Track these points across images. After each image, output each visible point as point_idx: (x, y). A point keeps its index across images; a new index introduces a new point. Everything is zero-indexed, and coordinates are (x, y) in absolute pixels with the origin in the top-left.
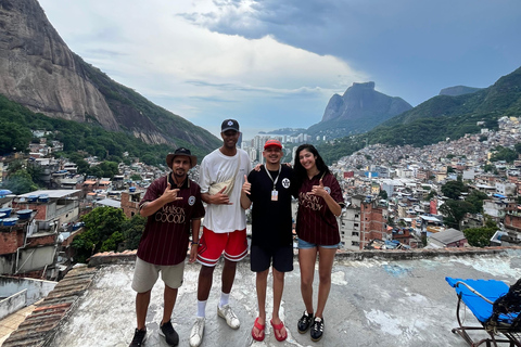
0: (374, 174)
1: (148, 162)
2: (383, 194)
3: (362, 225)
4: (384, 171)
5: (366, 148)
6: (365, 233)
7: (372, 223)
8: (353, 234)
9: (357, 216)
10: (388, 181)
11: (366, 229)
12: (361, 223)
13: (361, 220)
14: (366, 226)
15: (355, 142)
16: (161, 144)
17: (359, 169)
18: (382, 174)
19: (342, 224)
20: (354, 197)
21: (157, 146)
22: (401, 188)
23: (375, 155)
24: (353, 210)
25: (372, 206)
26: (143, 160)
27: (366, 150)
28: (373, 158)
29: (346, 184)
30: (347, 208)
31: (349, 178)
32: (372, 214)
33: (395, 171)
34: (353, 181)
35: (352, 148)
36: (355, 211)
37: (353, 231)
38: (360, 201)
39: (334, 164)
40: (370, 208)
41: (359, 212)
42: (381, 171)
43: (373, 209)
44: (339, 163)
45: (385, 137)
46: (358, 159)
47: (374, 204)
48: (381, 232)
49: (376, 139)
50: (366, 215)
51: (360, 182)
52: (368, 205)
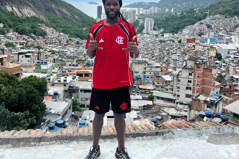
0: (212, 40)
1: (21, 32)
2: (219, 57)
3: (194, 81)
5: (208, 18)
6: (196, 88)
7: (203, 80)
8: (187, 88)
9: (190, 74)
10: (223, 46)
11: (197, 84)
12: (194, 80)
13: (194, 78)
14: (198, 82)
15: (198, 13)
16: (31, 17)
17: (200, 36)
18: (219, 40)
19: (178, 81)
20: (189, 59)
21: (28, 18)
22: (234, 52)
23: (215, 24)
24: (188, 70)
25: (204, 66)
26: (17, 30)
27: (208, 20)
28: (213, 26)
29: (188, 49)
30: (183, 68)
31: (191, 44)
32: (204, 73)
33: (230, 37)
34: (194, 46)
35: (195, 19)
36: (190, 70)
37: (187, 86)
38: (194, 62)
39: (179, 32)
40: (202, 68)
41: (193, 71)
42: (218, 38)
43: (204, 68)
44: (183, 31)
45: (225, 9)
46: (200, 28)
47: (206, 65)
48: (210, 87)
49: (216, 10)
50: (198, 73)
51: (200, 47)
52: (200, 66)
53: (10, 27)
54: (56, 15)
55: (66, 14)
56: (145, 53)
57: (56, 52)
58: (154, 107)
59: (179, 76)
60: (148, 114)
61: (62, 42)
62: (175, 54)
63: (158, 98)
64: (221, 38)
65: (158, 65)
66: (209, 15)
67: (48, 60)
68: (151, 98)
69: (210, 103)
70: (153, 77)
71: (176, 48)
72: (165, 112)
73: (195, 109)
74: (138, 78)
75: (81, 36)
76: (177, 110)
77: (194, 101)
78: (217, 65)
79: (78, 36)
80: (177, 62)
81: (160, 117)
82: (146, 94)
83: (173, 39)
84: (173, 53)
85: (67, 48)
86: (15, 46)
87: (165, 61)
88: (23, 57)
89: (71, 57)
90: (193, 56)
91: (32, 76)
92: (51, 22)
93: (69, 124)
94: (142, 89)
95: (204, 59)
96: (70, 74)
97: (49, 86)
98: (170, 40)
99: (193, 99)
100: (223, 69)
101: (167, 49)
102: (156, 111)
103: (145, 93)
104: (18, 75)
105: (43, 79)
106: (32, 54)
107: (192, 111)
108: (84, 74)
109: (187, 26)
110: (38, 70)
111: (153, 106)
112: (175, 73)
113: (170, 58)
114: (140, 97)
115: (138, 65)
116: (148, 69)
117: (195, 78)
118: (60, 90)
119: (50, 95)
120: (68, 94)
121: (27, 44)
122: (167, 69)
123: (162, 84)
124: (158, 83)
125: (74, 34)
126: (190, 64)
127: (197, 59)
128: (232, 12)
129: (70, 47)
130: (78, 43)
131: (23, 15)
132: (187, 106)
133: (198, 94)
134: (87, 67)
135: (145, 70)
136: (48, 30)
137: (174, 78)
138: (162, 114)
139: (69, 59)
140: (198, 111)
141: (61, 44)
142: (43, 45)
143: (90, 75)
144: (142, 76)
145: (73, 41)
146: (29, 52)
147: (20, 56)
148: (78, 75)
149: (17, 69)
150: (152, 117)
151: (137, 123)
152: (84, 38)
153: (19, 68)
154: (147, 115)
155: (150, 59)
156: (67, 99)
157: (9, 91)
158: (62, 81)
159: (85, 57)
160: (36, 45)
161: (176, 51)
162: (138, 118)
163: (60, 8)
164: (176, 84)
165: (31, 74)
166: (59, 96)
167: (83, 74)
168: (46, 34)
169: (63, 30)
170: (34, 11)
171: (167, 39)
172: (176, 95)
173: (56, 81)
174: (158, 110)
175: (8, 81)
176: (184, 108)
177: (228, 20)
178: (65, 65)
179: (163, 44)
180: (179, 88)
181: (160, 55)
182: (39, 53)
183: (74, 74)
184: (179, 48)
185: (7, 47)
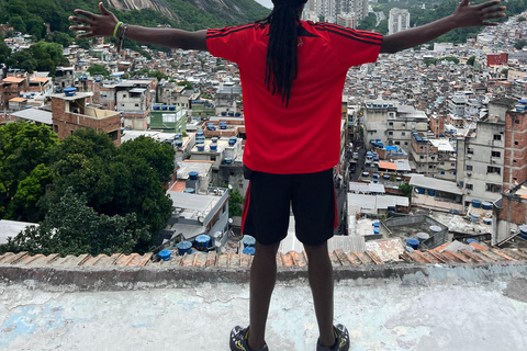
3: (507, 153)
6: (512, 169)
8: (490, 170)
9: (497, 137)
11: (515, 161)
12: (505, 151)
13: (505, 146)
14: (515, 156)
16: (143, 10)
17: (519, 48)
19: (469, 152)
20: (493, 103)
21: (136, 12)
24: (491, 127)
26: (113, 39)
29: (490, 78)
30: (478, 123)
31: (498, 66)
34: (505, 72)
36: (495, 127)
37: (490, 165)
38: (505, 110)
39: (470, 40)
40: (525, 123)
41: (503, 129)
44: (479, 38)
46: (519, 29)
50: (516, 135)
51: (520, 73)
52: (520, 117)
54: (195, 4)
55: (216, 3)
56: (392, 87)
57: (193, 86)
58: (414, 211)
59: (471, 141)
60: (399, 226)
61: (206, 64)
62: (461, 89)
63: (422, 191)
65: (421, 115)
67: (177, 102)
68: (406, 191)
70: (409, 143)
71: (462, 77)
72: (437, 223)
73: (509, 219)
74: (375, 146)
76: (468, 220)
80: (466, 108)
81: (426, 236)
82: (393, 180)
83: (455, 55)
84: (456, 89)
85: (218, 77)
86: (108, 73)
87: (436, 106)
88: (124, 96)
89: (226, 96)
90: (502, 95)
91: (142, 138)
92: (183, 20)
93: (223, 245)
94: (384, 170)
96: (225, 135)
97: (179, 161)
98: (448, 59)
99: (504, 196)
101: (440, 78)
102: (418, 221)
103: (391, 179)
104: (114, 135)
105: (167, 143)
106: (144, 89)
107: (503, 223)
110: (157, 124)
111: (410, 210)
112: (460, 133)
113: (450, 99)
114: (380, 187)
115: (373, 115)
116: (397, 125)
117: (510, 146)
118: (202, 168)
119: (181, 180)
120: (220, 177)
121: (133, 68)
122: (442, 124)
123: (430, 160)
124: (422, 157)
126: (496, 113)
127: (512, 101)
129: (225, 75)
131: (125, 6)
132: (490, 212)
133: (517, 184)
135: (391, 127)
137: (459, 146)
138: (431, 227)
139: (221, 101)
140: (518, 225)
141: (205, 69)
142: (167, 69)
144: (383, 139)
146: (138, 86)
147: (120, 94)
148: (240, 135)
149: (113, 122)
150: (409, 234)
151: (373, 246)
153: (117, 121)
154: (396, 231)
155: (402, 102)
156: (218, 189)
157: (95, 169)
158: (207, 149)
160: (152, 70)
161: (463, 82)
162: (376, 236)
164: (462, 158)
165: (142, 133)
166: (201, 183)
171: (442, 57)
172: (465, 185)
173: (195, 150)
174: (422, 218)
175: (94, 148)
176: (483, 216)
178: (213, 114)
179: (432, 67)
180: (470, 168)
181: (425, 92)
182: (159, 88)
183: (233, 134)
184: (471, 77)
185: (92, 74)
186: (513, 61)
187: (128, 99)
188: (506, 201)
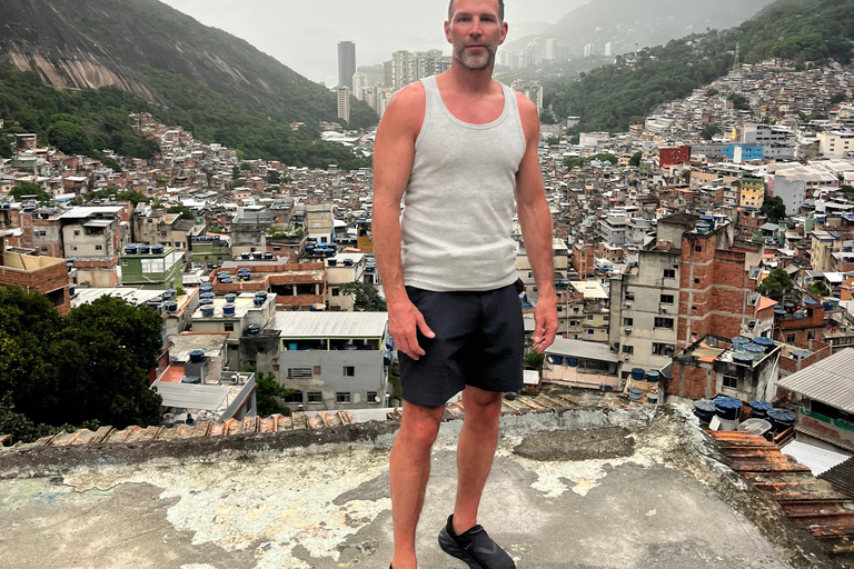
0: (750, 152)
2: (773, 208)
4: (781, 140)
5: (734, 75)
6: (690, 319)
7: (714, 292)
8: (659, 323)
9: (669, 274)
10: (788, 170)
11: (694, 308)
12: (681, 294)
13: (681, 286)
14: (695, 300)
15: (700, 56)
16: (102, 89)
17: (708, 137)
18: (776, 150)
19: (627, 298)
20: (664, 221)
21: (89, 93)
22: (827, 189)
23: (761, 92)
24: (659, 258)
25: (718, 244)
26: (53, 140)
27: (734, 80)
28: (754, 102)
29: (664, 184)
30: (642, 253)
31: (676, 166)
32: (716, 267)
33: (815, 139)
34: (686, 175)
35: (691, 77)
36: (665, 259)
37: (658, 316)
38: (680, 231)
39: (635, 127)
40: (709, 250)
41: (677, 261)
42: (772, 142)
43: (716, 251)
44: (649, 123)
45: (794, 38)
46: (708, 108)
47: (723, 238)
48: (739, 316)
49: (766, 44)
50: (697, 268)
51: (707, 176)
52: (702, 242)
53: (28, 128)
54: (190, 77)
55: (227, 75)
57: (194, 214)
59: (630, 281)
61: (215, 177)
62: (622, 203)
63: (559, 359)
64: (781, 142)
65: (559, 245)
66: (741, 60)
67: (168, 239)
68: (535, 362)
69: (733, 368)
71: (621, 185)
73: (682, 393)
75: (284, 153)
76: (625, 399)
77: (679, 367)
78: (766, 239)
79: (271, 152)
80: (627, 232)
83: (611, 152)
84: (613, 204)
85: (237, 197)
86: (47, 197)
87: (583, 230)
88: (77, 233)
89: (248, 227)
90: (681, 209)
91: (106, 299)
92: (172, 105)
95: (715, 218)
96: (248, 289)
97: (170, 329)
98: (602, 157)
99: (675, 359)
100: (789, 252)
101: (589, 188)
104: (57, 296)
105: (150, 307)
106: (110, 222)
108: (298, 286)
109: (661, 102)
110: (135, 279)
111: (540, 390)
112: (618, 270)
113: (603, 219)
116: (522, 262)
117: (687, 286)
118: (209, 344)
119: (177, 364)
120: (241, 356)
121: (91, 186)
122: (591, 257)
123: (571, 312)
125: (257, 147)
126: (669, 236)
127: (693, 218)
128: (823, 47)
129: (247, 194)
130: (273, 178)
131: (70, 82)
132: (655, 386)
133: (695, 341)
134: (306, 260)
136: (166, 136)
137: (613, 289)
139: (241, 235)
140: (694, 400)
141: (213, 185)
142: (148, 187)
143: (317, 287)
145: (255, 172)
146: (99, 216)
147: (69, 231)
148: (274, 288)
149: (54, 276)
152: (294, 160)
153: (62, 272)
156: (238, 375)
157: (25, 355)
158: (218, 313)
159: (297, 225)
160: (122, 189)
161: (623, 193)
163: (206, 53)
164: (618, 308)
165: (107, 292)
166: (210, 366)
167: (291, 286)
168: (159, 151)
169: (218, 132)
170: (111, 68)
171: (592, 154)
172: (621, 348)
173: (198, 315)
175: (21, 319)
176: (648, 391)
177: (809, 78)
178: (229, 257)
179: (577, 170)
180: (630, 322)
181: (567, 209)
182: (136, 218)
183: (262, 287)
184: (634, 183)
185: (18, 199)
186: (699, 157)
187: (82, 237)
188: (678, 366)
